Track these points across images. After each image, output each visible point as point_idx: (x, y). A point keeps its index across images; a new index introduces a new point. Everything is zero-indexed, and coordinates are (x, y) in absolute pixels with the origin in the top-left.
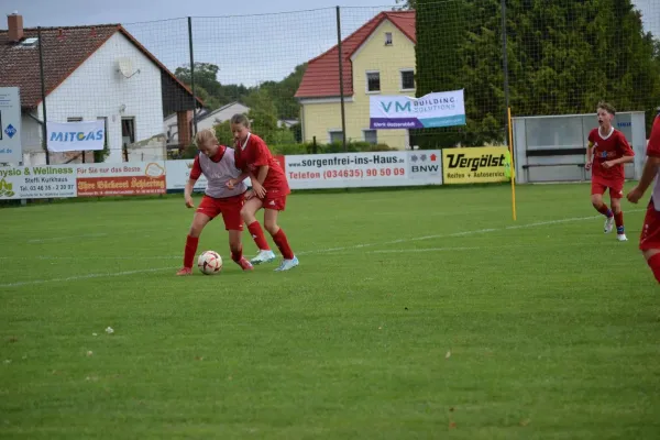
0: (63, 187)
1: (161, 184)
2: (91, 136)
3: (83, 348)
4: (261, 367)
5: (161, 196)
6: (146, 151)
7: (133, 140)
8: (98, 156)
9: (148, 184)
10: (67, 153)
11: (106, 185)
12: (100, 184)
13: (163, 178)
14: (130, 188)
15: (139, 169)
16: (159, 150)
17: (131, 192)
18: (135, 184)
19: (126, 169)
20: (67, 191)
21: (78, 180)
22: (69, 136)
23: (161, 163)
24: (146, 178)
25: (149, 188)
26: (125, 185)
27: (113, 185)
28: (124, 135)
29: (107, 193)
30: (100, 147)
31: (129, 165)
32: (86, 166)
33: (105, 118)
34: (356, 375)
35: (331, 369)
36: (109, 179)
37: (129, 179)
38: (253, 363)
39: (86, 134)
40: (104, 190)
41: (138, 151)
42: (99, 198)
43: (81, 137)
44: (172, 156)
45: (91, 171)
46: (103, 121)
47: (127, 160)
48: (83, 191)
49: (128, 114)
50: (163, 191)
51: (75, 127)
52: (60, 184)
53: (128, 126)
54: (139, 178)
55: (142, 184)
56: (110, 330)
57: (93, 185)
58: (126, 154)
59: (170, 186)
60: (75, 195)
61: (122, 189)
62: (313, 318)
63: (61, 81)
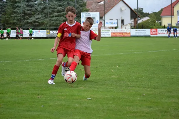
0: (108, 34)
1: (129, 34)
2: (114, 23)
3: (111, 70)
4: (150, 76)
5: (129, 37)
6: (127, 27)
7: (123, 24)
8: (116, 28)
9: (127, 34)
10: (109, 27)
11: (117, 34)
12: (116, 34)
13: (130, 33)
14: (123, 35)
15: (124, 31)
16: (129, 27)
17: (123, 36)
18: (124, 34)
19: (122, 31)
20: (109, 35)
21: (111, 33)
22: (110, 23)
23: (130, 30)
24: (126, 33)
25: (127, 35)
26: (121, 34)
27: (119, 34)
28: (122, 23)
29: (117, 36)
30: (116, 26)
32: (113, 30)
33: (118, 19)
34: (172, 79)
35: (167, 77)
36: (118, 33)
37: (122, 33)
38: (149, 75)
39: (113, 23)
40: (117, 35)
41: (125, 27)
42: (116, 37)
43: (112, 23)
44: (132, 28)
45: (114, 31)
46: (117, 20)
47: (122, 29)
48: (112, 35)
49: (123, 19)
50: (130, 36)
51: (111, 21)
52: (107, 33)
53: (123, 21)
54: (125, 33)
55: (125, 34)
56: (117, 66)
57: (114, 34)
58: (122, 27)
59: (131, 35)
60: (110, 36)
61: (121, 35)
62: (163, 65)
63: (109, 11)
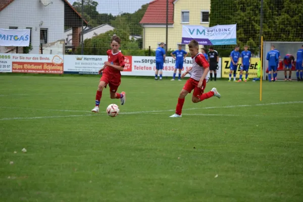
0: (4, 66)
1: (61, 68)
2: (22, 38)
3: (7, 160)
4: (109, 176)
5: (60, 75)
6: (53, 48)
7: (46, 42)
8: (26, 50)
9: (53, 68)
10: (8, 47)
11: (29, 67)
12: (25, 66)
13: (62, 65)
14: (43, 69)
15: (48, 59)
16: (59, 48)
17: (43, 72)
18: (45, 67)
19: (41, 58)
20: (6, 68)
21: (13, 63)
22: (9, 37)
23: (61, 56)
24: (52, 64)
25: (54, 70)
26: (40, 67)
27: (33, 67)
28: (41, 38)
29: (29, 71)
30: (26, 44)
31: (43, 56)
32: (18, 55)
33: (31, 28)
34: (163, 184)
35: (149, 180)
36: (31, 64)
37: (43, 64)
38: (105, 174)
39: (19, 37)
40: (28, 69)
41: (49, 49)
42: (25, 74)
43: (16, 38)
44: (67, 52)
45: (21, 58)
46: (29, 30)
47: (42, 53)
48: (16, 69)
49: (44, 26)
50: (61, 72)
51: (13, 32)
52: (3, 64)
53: (44, 34)
54: (48, 64)
55: (50, 67)
56: (24, 150)
57: (21, 66)
58: (42, 49)
59: (66, 69)
60: (11, 71)
61: (38, 70)
62: (141, 150)
63: (6, 6)
